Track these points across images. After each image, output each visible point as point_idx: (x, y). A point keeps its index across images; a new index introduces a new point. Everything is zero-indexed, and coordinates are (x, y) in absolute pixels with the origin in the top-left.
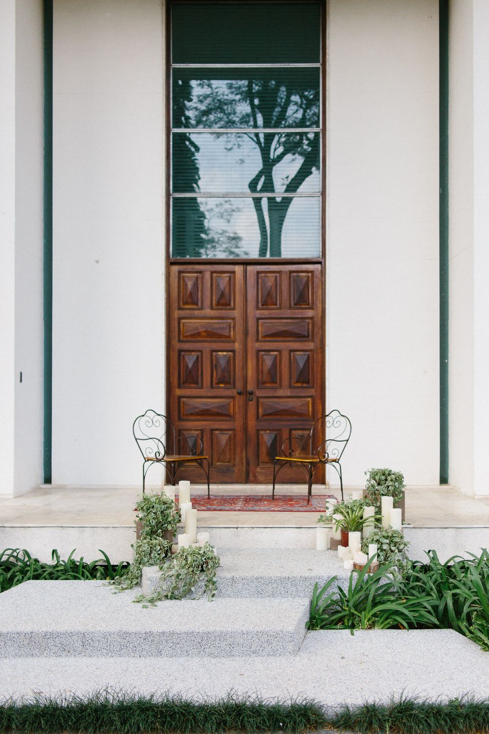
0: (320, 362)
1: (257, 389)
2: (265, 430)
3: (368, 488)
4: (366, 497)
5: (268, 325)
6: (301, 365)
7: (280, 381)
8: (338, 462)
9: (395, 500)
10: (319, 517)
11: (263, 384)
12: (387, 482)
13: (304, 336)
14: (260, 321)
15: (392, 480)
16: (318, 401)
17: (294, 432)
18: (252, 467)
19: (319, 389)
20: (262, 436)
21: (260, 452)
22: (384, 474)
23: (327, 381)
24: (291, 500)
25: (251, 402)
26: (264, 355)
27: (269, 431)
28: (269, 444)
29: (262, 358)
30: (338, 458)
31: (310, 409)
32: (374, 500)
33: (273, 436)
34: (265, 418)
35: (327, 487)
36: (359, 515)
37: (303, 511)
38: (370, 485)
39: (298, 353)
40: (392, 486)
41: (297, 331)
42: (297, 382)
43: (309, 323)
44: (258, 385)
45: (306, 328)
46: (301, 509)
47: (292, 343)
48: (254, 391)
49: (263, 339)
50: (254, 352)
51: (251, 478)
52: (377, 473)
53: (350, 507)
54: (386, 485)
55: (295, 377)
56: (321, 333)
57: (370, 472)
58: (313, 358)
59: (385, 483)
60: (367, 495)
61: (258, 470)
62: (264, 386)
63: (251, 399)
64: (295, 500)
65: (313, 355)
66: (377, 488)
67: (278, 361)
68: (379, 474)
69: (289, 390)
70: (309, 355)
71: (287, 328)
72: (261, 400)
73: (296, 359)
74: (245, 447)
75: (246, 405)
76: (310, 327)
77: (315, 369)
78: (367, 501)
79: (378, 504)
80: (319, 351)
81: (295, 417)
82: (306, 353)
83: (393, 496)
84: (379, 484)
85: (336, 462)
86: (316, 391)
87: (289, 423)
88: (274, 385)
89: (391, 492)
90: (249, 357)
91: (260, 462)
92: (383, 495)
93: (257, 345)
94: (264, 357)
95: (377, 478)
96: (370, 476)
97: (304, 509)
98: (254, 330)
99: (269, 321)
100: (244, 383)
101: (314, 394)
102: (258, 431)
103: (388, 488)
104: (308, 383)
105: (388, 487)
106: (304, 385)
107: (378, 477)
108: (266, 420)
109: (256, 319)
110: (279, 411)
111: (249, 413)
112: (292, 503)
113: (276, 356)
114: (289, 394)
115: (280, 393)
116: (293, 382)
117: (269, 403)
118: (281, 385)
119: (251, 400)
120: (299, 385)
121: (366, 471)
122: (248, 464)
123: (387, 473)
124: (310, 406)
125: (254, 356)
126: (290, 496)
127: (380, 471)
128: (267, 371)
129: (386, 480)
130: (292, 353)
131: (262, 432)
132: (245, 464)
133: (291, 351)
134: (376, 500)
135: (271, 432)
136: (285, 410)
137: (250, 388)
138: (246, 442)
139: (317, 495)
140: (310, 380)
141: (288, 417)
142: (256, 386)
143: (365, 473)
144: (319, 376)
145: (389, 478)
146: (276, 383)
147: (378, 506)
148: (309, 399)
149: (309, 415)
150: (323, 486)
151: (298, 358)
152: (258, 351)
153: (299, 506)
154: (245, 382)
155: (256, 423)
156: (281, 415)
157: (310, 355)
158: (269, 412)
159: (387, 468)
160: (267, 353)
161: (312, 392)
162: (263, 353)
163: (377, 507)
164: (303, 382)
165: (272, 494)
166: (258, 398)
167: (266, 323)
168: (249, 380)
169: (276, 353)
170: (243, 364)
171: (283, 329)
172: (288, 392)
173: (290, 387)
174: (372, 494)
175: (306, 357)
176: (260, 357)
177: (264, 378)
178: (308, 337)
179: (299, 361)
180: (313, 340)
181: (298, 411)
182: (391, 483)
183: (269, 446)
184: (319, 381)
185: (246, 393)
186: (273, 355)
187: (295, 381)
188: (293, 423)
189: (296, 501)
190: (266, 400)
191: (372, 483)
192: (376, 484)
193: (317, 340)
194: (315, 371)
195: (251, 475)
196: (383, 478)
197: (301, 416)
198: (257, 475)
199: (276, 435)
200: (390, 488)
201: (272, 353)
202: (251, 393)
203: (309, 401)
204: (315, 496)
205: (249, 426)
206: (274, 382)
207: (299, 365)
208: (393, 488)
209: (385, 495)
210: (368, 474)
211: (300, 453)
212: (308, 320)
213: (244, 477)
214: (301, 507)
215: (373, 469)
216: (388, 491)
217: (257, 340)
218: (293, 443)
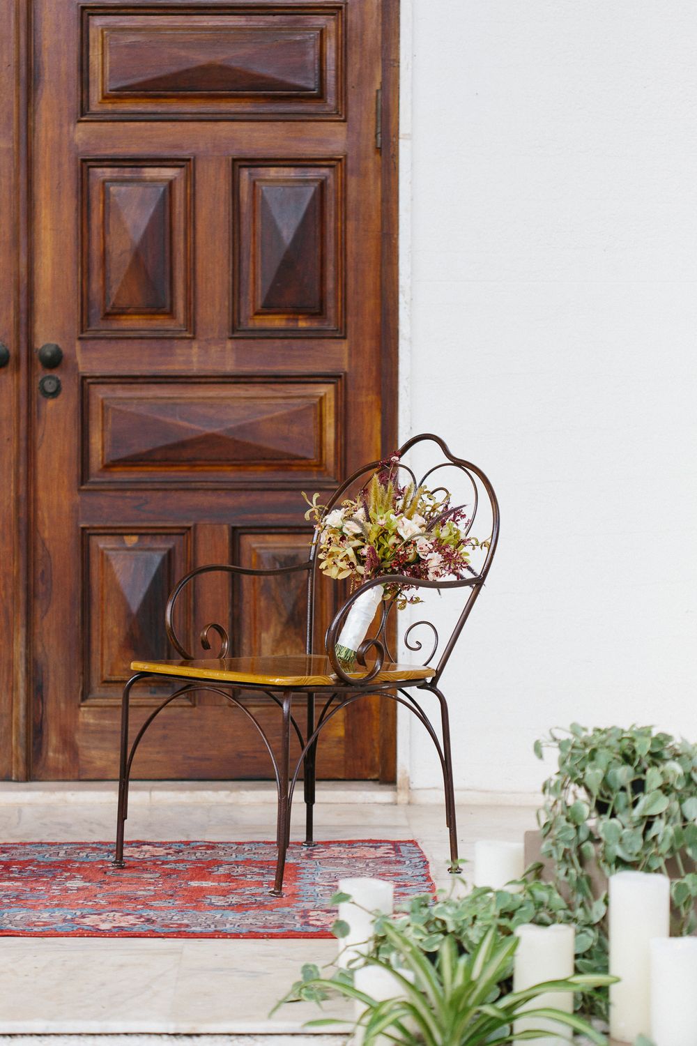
0: (375, 215)
1: (80, 339)
2: (117, 532)
3: (549, 827)
4: (538, 871)
5: (132, 39)
6: (287, 234)
7: (191, 304)
8: (432, 687)
9: (681, 889)
10: (300, 977)
11: (107, 315)
12: (644, 800)
13: (300, 95)
14: (97, 22)
15: (666, 789)
16: (367, 398)
17: (251, 542)
18: (56, 702)
19: (369, 344)
20: (105, 559)
21: (95, 635)
22: (628, 759)
23: (402, 299)
24: (203, 869)
25: (51, 403)
26: (115, 181)
27: (135, 539)
28: (135, 602)
29: (105, 191)
30: (434, 665)
31: (330, 435)
32: (578, 887)
33: (157, 558)
34: (120, 475)
35: (402, 797)
36: (490, 973)
37: (236, 936)
38: (558, 809)
39: (273, 172)
40: (668, 816)
41: (270, 71)
42: (269, 308)
43: (322, 32)
44: (84, 323)
45: (312, 55)
46: (232, 920)
47: (245, 125)
48: (65, 350)
49: (109, 107)
50: (69, 170)
51: (53, 754)
52: (594, 751)
53: (451, 928)
54: (637, 812)
55: (255, 292)
56: (379, 78)
57: (562, 745)
58: (345, 199)
59: (635, 804)
60: (546, 862)
61: (87, 717)
62: (115, 326)
63: (50, 389)
64: (222, 870)
65: (345, 186)
66: (591, 823)
67: (179, 209)
68: (603, 757)
69: (230, 345)
70: (323, 185)
71: (220, 56)
72: (100, 393)
73: (264, 202)
74: (22, 609)
75: (30, 418)
76: (331, 54)
77: (352, 246)
78: (542, 895)
79: (596, 915)
80: (371, 165)
81: (259, 474)
82: (312, 173)
83: (672, 869)
84: (601, 808)
85: (423, 686)
86: (355, 351)
87: (228, 501)
88: (160, 323)
89: (664, 848)
90: (43, 190)
91: (95, 682)
92: (620, 863)
93: (82, 133)
94: (113, 189)
95: (594, 775)
96: (562, 762)
97: (251, 919)
98: (69, 63)
99: (139, 21)
100: (18, 312)
101: (345, 366)
102: (85, 537)
103: (649, 826)
104: (318, 312)
105: (648, 822)
106: (302, 324)
107: (600, 772)
108: (122, 488)
109: (75, 12)
110: (182, 445)
111: (41, 455)
112: (205, 884)
113: (171, 184)
114: (230, 367)
115: (190, 359)
116: (247, 310)
117: (133, 409)
118: (191, 323)
119: (55, 394)
120: (277, 322)
121: (545, 738)
122: (36, 689)
123: (643, 747)
124: (330, 421)
125: (69, 187)
126: (211, 846)
127: (612, 741)
128: (128, 258)
129: (639, 786)
130: (245, 174)
131: (101, 543)
132: (22, 692)
133: (240, 163)
134: (590, 888)
135: (148, 542)
136: (209, 440)
137: (46, 337)
138: (27, 589)
139: (339, 843)
140: (330, 303)
141: (230, 474)
142: (77, 329)
143: (538, 749)
144: (370, 280)
145: (653, 778)
146: (171, 313)
147: (596, 919)
148: (326, 390)
149: (320, 464)
150: (382, 795)
151: (270, 194)
152: (86, 165)
153: (231, 907)
154: (23, 306)
155: (78, 498)
156: (192, 463)
157: (331, 182)
158: (140, 446)
159: (642, 723)
160: (127, 173)
161: (338, 355)
162: (108, 173)
163: (590, 925)
164: (296, 311)
165: (113, 838)
166: (85, 384)
167: (123, 29)
168: (44, 300)
169: (168, 173)
170: (17, 224)
171: (201, 58)
172: (226, 358)
173: (236, 330)
174: (566, 857)
175: (310, 191)
176: (96, 191)
177: (115, 289)
178: (321, 97)
179: (275, 211)
180: (341, 115)
181: (272, 446)
182: (662, 804)
183: (135, 608)
184: (370, 305)
185: (30, 359)
186: (153, 181)
187: (260, 303)
188: (243, 499)
189: (229, 877)
190: (121, 392)
191: (570, 801)
192: (587, 809)
193: (363, 111)
194: (350, 260)
195: (53, 739)
196: (624, 774)
197: (285, 468)
198: (79, 739)
199: (169, 558)
200: (659, 827)
201: (150, 173)
202: (55, 361)
203: (321, 399)
204: (327, 844)
205: (44, 514)
206: (159, 307)
207: (277, 232)
208: (671, 830)
209: (633, 866)
210: (553, 755)
211: (278, 642)
212: (320, 21)
213: (21, 753)
214: (240, 907)
215: (575, 729)
216: (646, 845)
217: (83, 112)
218: (247, 594)
